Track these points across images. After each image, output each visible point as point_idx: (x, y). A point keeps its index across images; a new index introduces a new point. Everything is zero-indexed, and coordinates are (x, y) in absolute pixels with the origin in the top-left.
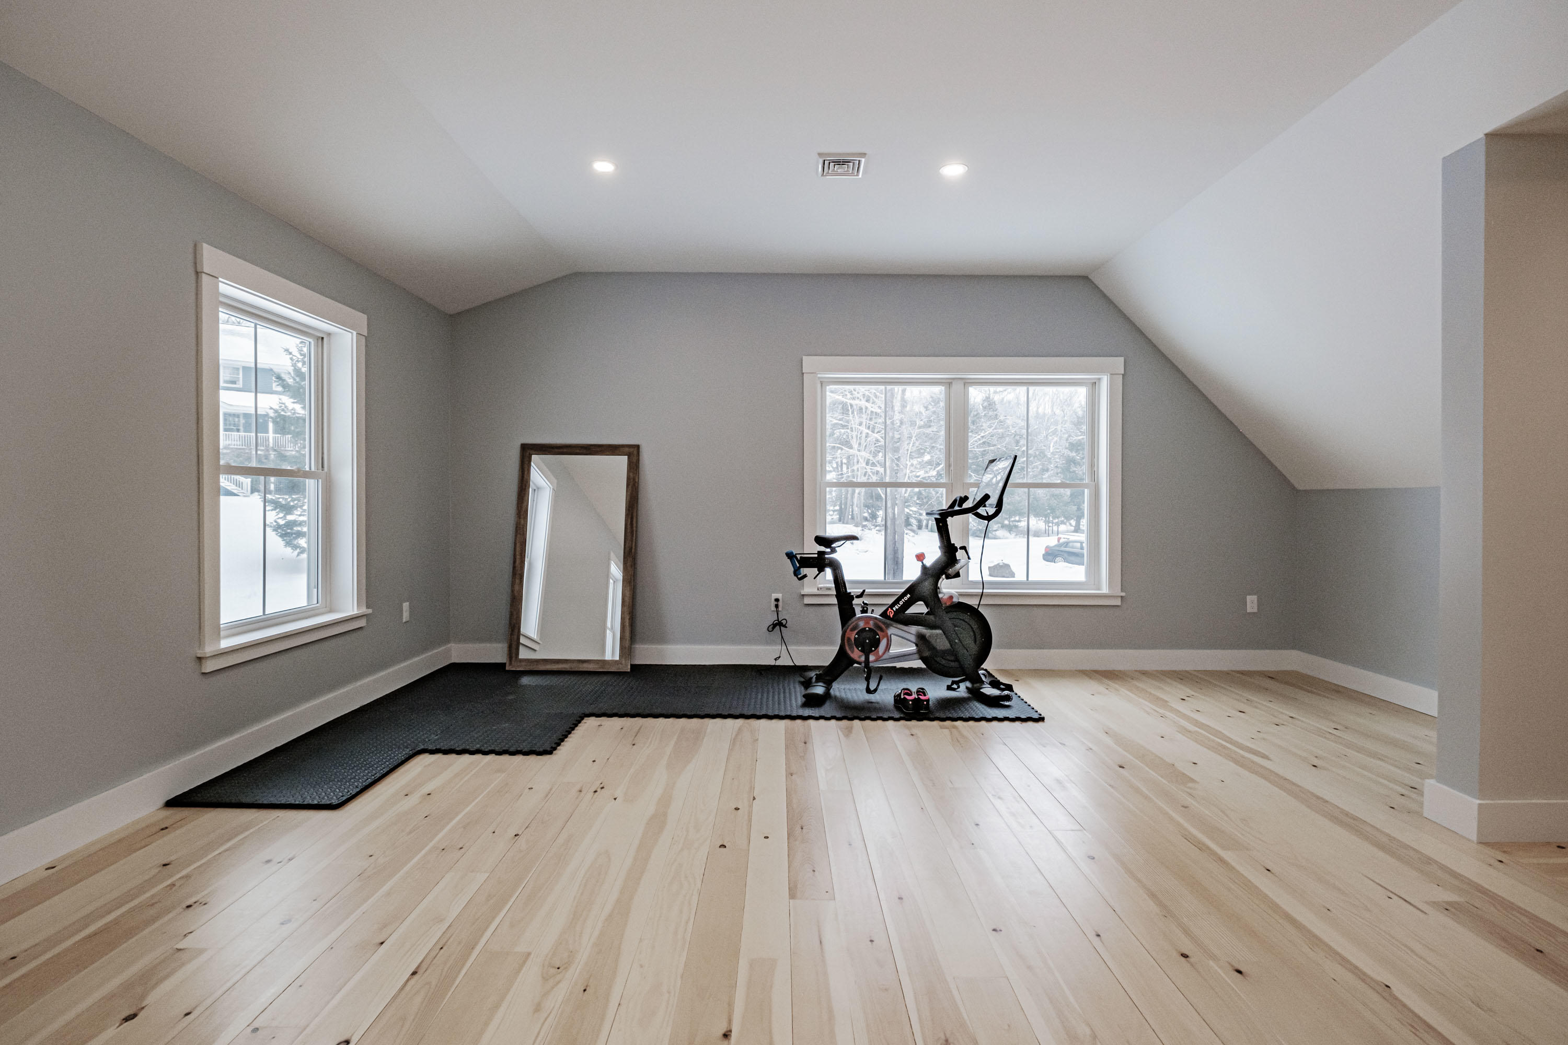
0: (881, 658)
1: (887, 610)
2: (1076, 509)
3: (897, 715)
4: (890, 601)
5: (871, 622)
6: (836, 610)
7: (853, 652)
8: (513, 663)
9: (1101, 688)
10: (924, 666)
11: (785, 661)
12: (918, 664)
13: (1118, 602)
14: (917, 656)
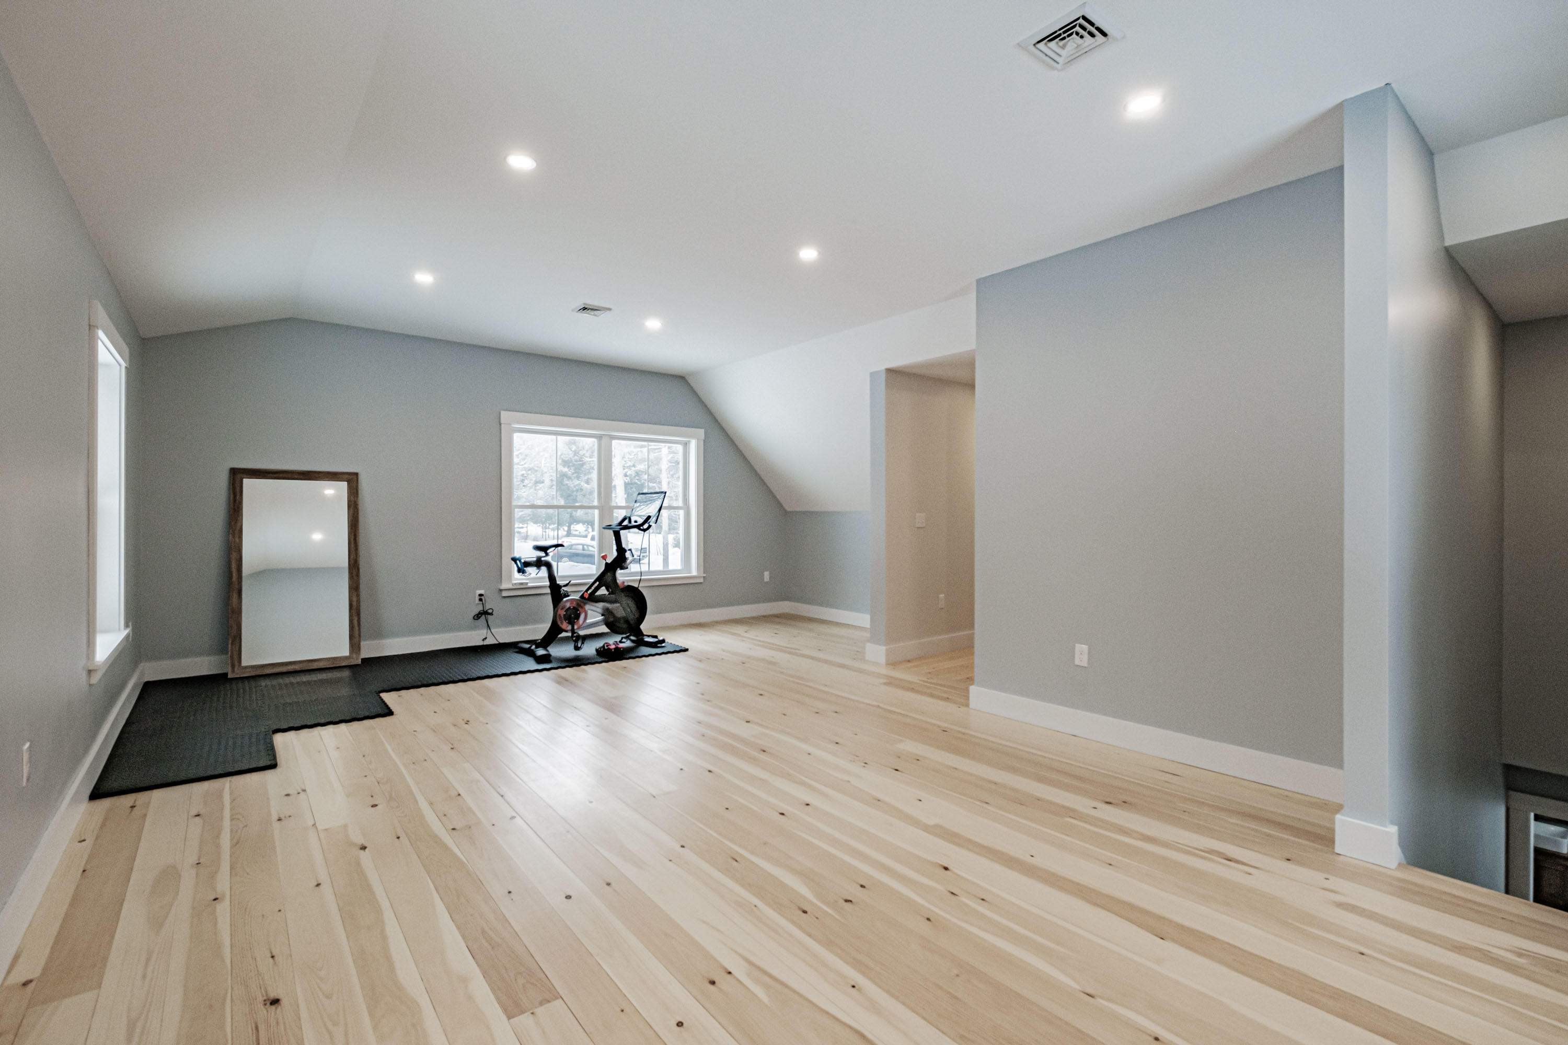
0: (583, 626)
1: (584, 593)
2: (569, 516)
3: (601, 660)
4: (585, 588)
5: (574, 603)
6: (549, 599)
7: (562, 623)
8: (236, 669)
9: (703, 633)
10: (608, 630)
11: (490, 641)
12: (604, 629)
13: (701, 580)
14: (603, 623)
